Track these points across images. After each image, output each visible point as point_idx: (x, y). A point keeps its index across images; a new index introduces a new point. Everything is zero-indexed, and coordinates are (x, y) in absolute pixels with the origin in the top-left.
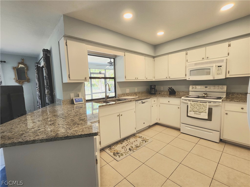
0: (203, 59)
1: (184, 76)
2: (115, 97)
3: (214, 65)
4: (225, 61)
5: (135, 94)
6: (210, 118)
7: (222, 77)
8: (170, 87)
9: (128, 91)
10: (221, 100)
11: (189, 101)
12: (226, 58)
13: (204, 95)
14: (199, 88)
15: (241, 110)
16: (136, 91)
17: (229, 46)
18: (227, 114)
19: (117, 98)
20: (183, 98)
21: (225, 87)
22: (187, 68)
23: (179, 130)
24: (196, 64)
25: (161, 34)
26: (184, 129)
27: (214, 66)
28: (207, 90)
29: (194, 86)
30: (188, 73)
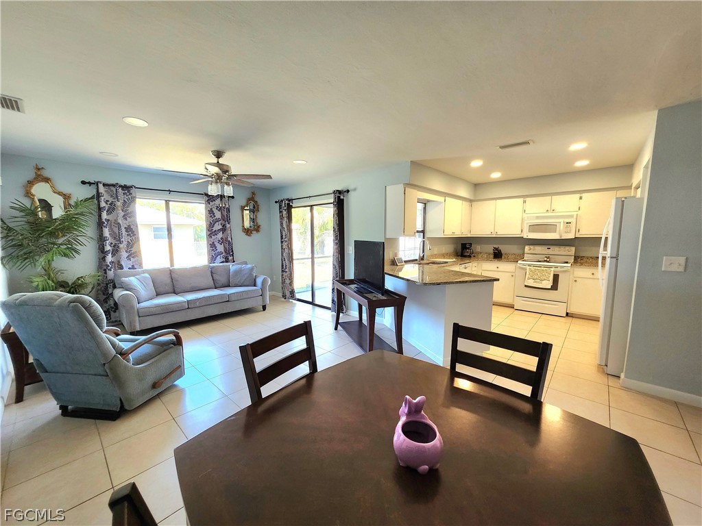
0: (547, 211)
1: (520, 232)
2: (422, 259)
3: (562, 220)
4: (575, 217)
5: (444, 256)
6: (555, 287)
7: (571, 236)
8: (497, 246)
9: (436, 251)
10: (569, 265)
11: (529, 265)
12: (577, 213)
13: (546, 259)
14: (539, 249)
15: (592, 276)
16: (444, 252)
17: (581, 198)
18: (576, 281)
19: (425, 261)
20: (519, 262)
21: (573, 249)
22: (526, 222)
23: (512, 307)
24: (538, 218)
25: (496, 175)
26: (519, 303)
27: (562, 223)
28: (550, 252)
29: (532, 247)
30: (526, 229)
